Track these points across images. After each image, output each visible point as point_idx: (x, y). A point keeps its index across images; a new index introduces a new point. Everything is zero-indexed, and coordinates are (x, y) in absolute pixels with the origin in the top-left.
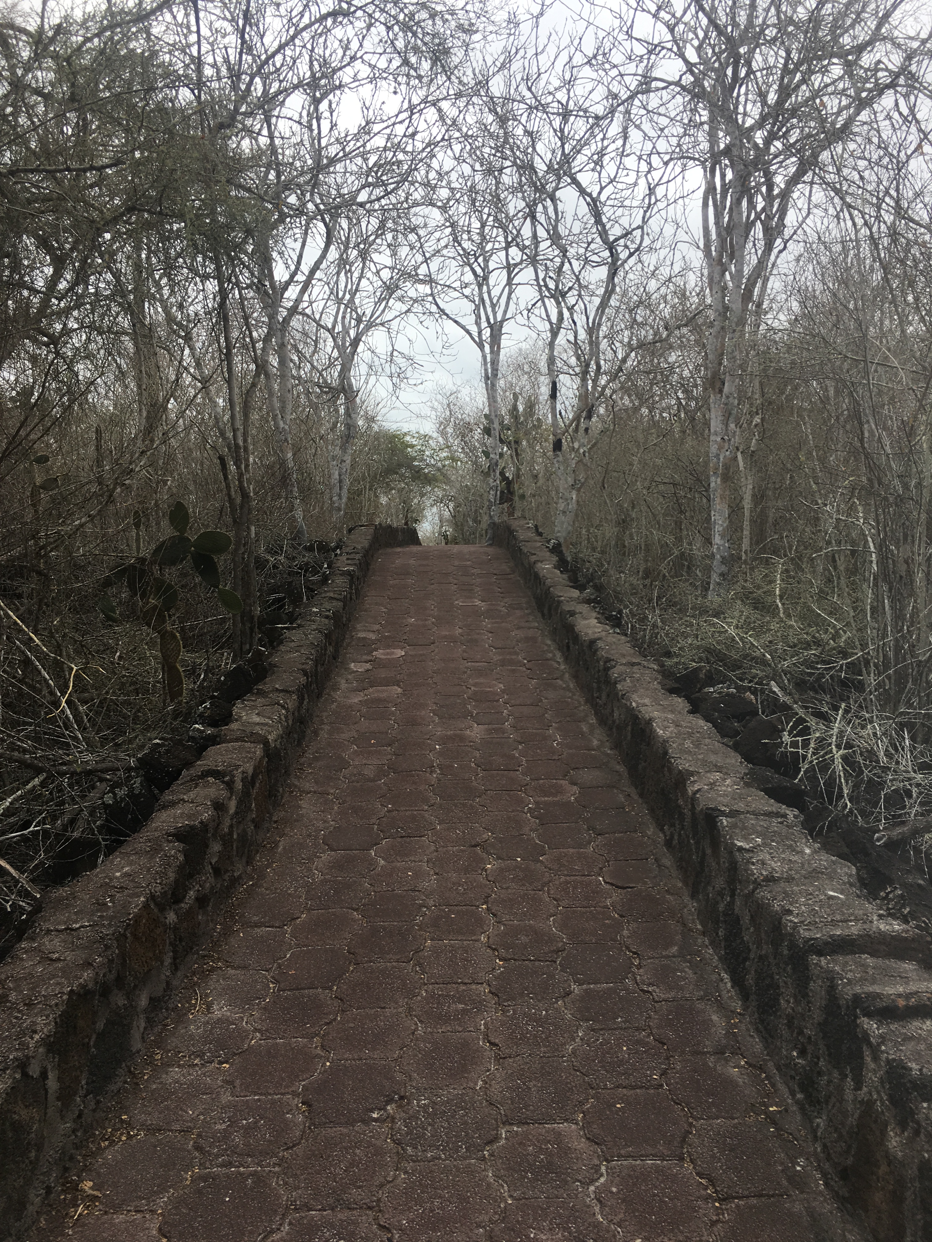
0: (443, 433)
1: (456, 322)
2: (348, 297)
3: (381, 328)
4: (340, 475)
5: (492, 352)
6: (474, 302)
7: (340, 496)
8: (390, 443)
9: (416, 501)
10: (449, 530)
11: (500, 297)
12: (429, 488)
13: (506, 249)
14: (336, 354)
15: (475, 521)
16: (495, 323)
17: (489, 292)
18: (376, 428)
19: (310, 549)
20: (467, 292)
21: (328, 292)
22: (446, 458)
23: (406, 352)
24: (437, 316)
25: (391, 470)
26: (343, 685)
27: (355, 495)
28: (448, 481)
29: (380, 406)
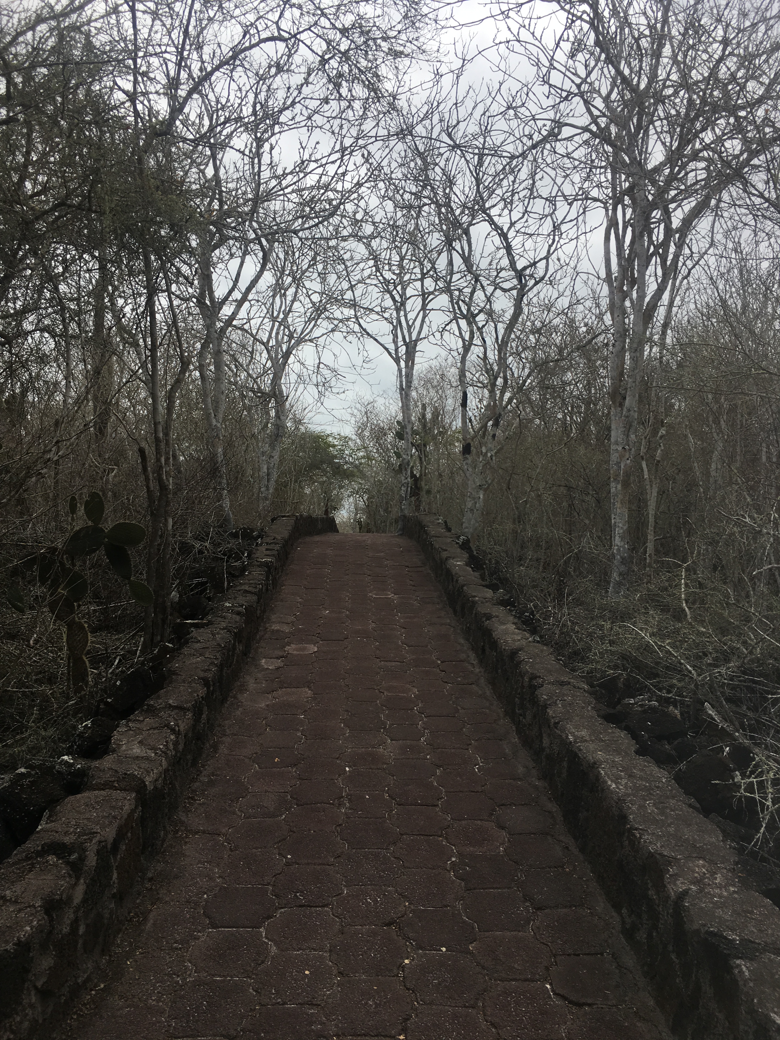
0: (360, 435)
1: (376, 340)
2: (281, 316)
3: (309, 343)
4: (268, 469)
5: (407, 366)
6: (392, 323)
7: (267, 488)
8: (315, 442)
9: (335, 492)
10: (363, 518)
11: (415, 320)
12: (347, 482)
13: (422, 280)
14: (269, 364)
15: (386, 510)
16: (411, 341)
17: (406, 316)
18: (302, 429)
19: (235, 535)
20: (386, 315)
21: (265, 311)
22: (363, 457)
23: (331, 365)
24: (359, 335)
25: (315, 466)
26: (252, 685)
27: (281, 487)
28: (363, 476)
29: (307, 411)
